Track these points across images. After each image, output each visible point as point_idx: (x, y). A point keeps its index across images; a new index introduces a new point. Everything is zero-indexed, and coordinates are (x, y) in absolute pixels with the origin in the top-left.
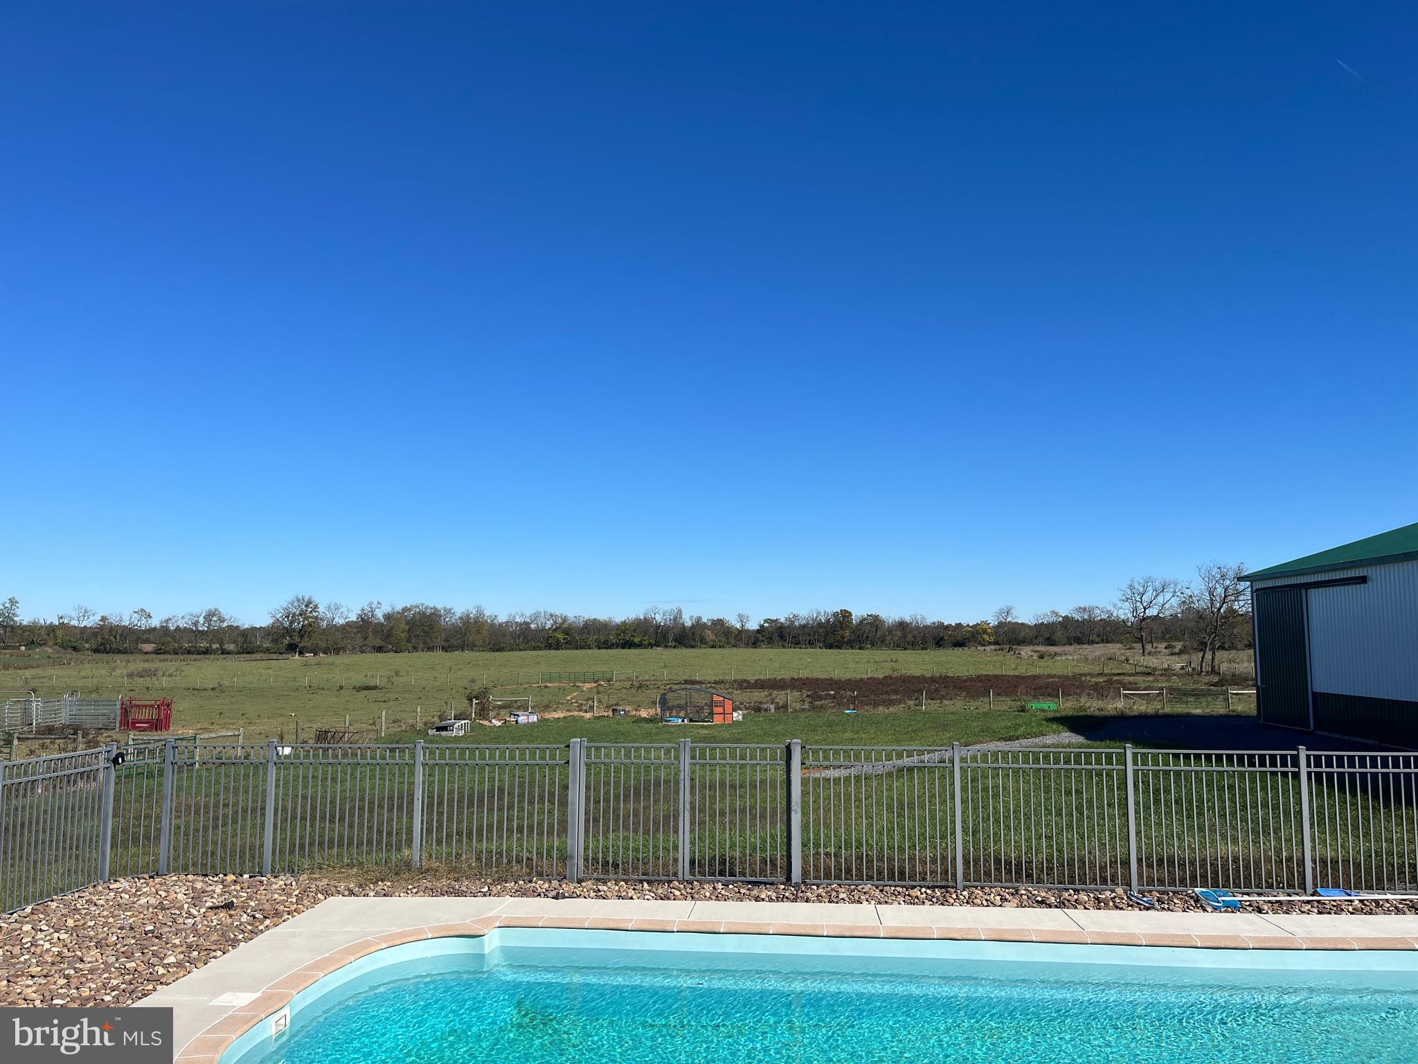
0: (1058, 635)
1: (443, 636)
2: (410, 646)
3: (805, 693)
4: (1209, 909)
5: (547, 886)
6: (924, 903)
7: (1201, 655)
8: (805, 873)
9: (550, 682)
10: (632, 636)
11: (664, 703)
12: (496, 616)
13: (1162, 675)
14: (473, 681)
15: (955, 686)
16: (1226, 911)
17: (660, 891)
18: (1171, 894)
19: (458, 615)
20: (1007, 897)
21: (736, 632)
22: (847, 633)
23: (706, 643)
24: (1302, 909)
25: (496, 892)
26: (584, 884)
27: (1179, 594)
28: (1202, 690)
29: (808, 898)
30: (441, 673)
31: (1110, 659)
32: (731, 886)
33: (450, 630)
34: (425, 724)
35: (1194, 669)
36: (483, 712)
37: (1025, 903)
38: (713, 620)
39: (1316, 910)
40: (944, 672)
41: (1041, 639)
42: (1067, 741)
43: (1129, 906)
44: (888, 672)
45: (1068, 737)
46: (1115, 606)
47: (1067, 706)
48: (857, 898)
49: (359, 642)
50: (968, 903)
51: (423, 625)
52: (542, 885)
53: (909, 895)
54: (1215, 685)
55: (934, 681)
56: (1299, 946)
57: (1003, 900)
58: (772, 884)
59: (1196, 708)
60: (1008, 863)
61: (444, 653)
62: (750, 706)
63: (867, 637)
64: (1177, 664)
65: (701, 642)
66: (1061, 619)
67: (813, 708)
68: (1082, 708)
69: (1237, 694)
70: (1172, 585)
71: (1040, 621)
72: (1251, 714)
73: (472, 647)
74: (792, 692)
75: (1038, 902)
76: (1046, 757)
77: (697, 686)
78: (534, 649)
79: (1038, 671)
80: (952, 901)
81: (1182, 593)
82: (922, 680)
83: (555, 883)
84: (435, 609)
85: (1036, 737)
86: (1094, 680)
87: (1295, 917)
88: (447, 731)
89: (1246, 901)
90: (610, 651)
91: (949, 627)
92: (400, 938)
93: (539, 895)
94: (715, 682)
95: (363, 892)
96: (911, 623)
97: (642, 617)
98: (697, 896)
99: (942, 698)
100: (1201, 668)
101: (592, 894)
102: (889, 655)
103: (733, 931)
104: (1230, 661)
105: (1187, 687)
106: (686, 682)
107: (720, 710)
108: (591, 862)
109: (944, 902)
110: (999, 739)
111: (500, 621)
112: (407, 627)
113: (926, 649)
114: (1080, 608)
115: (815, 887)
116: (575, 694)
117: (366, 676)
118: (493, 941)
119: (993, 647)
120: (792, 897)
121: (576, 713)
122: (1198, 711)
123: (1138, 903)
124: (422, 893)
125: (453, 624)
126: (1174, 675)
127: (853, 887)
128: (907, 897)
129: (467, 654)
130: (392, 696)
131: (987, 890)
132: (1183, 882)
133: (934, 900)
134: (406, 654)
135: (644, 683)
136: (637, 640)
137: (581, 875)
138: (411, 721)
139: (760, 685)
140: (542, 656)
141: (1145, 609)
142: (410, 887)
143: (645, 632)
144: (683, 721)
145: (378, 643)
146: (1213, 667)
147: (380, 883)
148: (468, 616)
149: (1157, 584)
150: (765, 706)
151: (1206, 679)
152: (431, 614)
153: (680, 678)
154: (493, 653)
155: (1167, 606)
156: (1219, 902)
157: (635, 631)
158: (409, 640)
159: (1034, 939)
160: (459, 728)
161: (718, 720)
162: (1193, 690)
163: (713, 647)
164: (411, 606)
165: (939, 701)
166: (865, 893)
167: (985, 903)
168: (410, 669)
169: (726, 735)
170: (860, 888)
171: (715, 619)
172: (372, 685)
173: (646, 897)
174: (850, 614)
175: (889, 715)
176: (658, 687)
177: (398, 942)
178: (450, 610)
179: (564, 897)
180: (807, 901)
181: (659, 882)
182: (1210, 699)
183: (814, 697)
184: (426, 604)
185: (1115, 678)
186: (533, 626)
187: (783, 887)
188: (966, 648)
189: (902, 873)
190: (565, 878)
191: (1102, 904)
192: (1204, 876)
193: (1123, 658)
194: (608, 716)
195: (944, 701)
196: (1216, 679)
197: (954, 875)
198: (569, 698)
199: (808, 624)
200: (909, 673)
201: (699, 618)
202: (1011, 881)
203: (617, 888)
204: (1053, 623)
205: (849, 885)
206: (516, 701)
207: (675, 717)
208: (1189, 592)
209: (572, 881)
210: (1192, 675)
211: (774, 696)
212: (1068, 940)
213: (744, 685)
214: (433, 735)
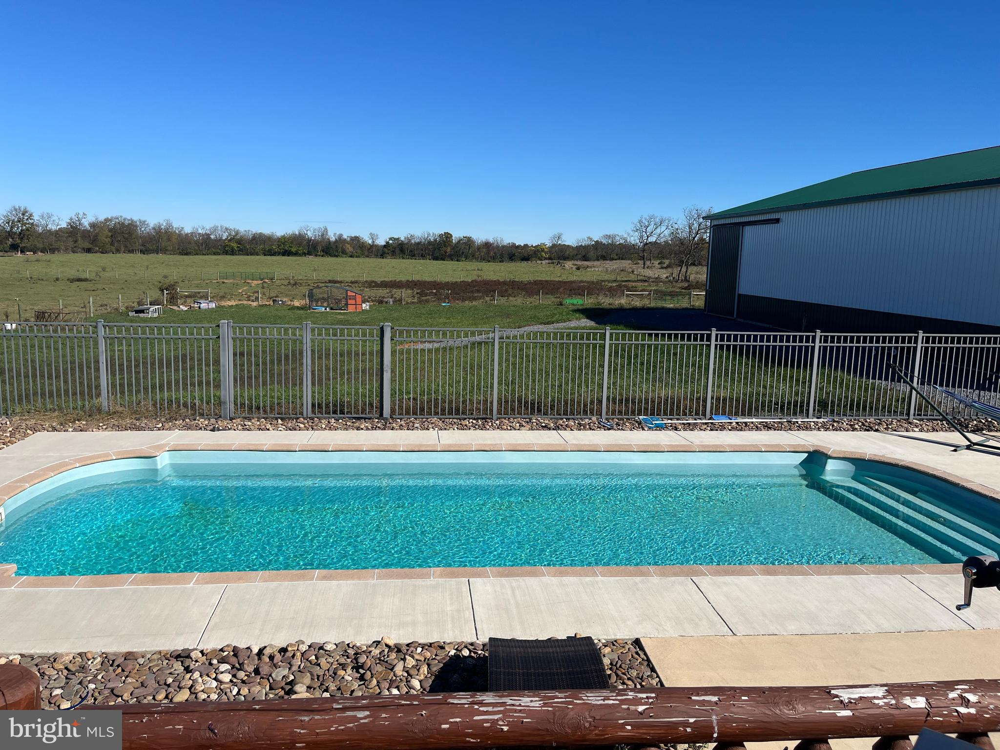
0: (591, 254)
1: (140, 241)
2: (113, 248)
3: (416, 291)
4: (646, 429)
5: (207, 422)
6: (470, 429)
7: (679, 268)
8: (393, 411)
9: (227, 279)
10: (290, 246)
11: (311, 296)
12: (182, 228)
13: (653, 282)
14: (165, 277)
15: (518, 288)
16: (656, 430)
17: (290, 425)
18: (625, 420)
19: (152, 225)
20: (524, 424)
21: (369, 247)
22: (449, 250)
23: (346, 254)
24: (701, 428)
25: (168, 427)
26: (234, 421)
27: (670, 227)
28: (677, 292)
29: (393, 427)
30: (140, 270)
31: (622, 271)
32: (340, 421)
33: (146, 238)
34: (127, 308)
35: (674, 278)
36: (173, 299)
37: (535, 427)
38: (352, 237)
39: (709, 429)
40: (512, 277)
41: (579, 256)
42: (583, 325)
43: (598, 427)
44: (475, 278)
45: (586, 322)
46: (629, 234)
47: (589, 302)
48: (426, 427)
49: (71, 244)
50: (498, 428)
51: (123, 233)
52: (202, 422)
53: (461, 424)
54: (685, 288)
55: (506, 284)
56: (694, 450)
57: (521, 426)
58: (369, 419)
59: (670, 304)
60: (526, 403)
61: (142, 255)
62: (375, 300)
63: (463, 253)
64: (664, 273)
65: (342, 253)
66: (593, 243)
67: (420, 302)
68: (599, 304)
69: (697, 295)
70: (667, 221)
71: (580, 244)
72: (701, 308)
73: (164, 251)
74: (406, 290)
75: (542, 426)
76: (568, 335)
77: (338, 285)
78: (215, 254)
79: (574, 278)
80: (488, 427)
81: (672, 227)
82: (497, 283)
83: (213, 421)
84: (132, 220)
85: (565, 322)
86: (610, 284)
87: (696, 433)
88: (144, 313)
89: (669, 424)
90: (274, 258)
91: (519, 246)
92: (90, 460)
93: (201, 429)
94: (352, 282)
95: (64, 429)
96: (493, 244)
97: (297, 233)
98: (315, 428)
99: (510, 295)
100: (679, 277)
101: (240, 427)
102: (477, 266)
103: (338, 450)
104: (697, 273)
105: (668, 290)
106: (330, 282)
107: (353, 302)
108: (240, 405)
109: (483, 428)
110: (541, 323)
111: (186, 232)
112: (110, 234)
113: (503, 262)
114: (607, 235)
115: (399, 420)
116: (245, 288)
117: (78, 271)
118: (164, 461)
119: (547, 261)
120: (383, 427)
121: (245, 302)
122: (672, 306)
123: (604, 426)
124: (110, 429)
125: (148, 233)
126: (661, 282)
127: (424, 420)
128: (459, 425)
129: (161, 256)
130: (100, 287)
131: (512, 420)
132: (633, 413)
133: (477, 427)
134: (111, 255)
135: (298, 281)
136: (294, 250)
137: (232, 415)
138: (115, 306)
139: (384, 285)
140: (220, 260)
141: (648, 237)
142: (101, 424)
143: (300, 244)
144: (326, 309)
145: (87, 245)
146: (686, 277)
147: (77, 422)
148: (159, 227)
149: (657, 220)
150: (386, 300)
151: (680, 285)
152: (129, 224)
153: (326, 279)
154: (181, 256)
155: (662, 235)
156: (652, 424)
157: (292, 243)
158: (112, 244)
159: (536, 449)
160: (153, 312)
161: (351, 309)
162: (670, 292)
163: (351, 256)
164: (112, 218)
165: (506, 298)
166: (432, 423)
167: (509, 428)
168: (114, 266)
169: (357, 319)
170: (429, 420)
171: (353, 236)
172: (83, 277)
173: (279, 429)
174: (451, 236)
175: (471, 307)
176: (309, 285)
177: (89, 462)
178: (144, 222)
179: (219, 430)
180: (392, 430)
181: (289, 419)
182: (680, 298)
183: (421, 294)
184: (124, 216)
185: (623, 284)
186: (212, 237)
187: (377, 420)
188: (529, 262)
189: (458, 411)
190: (220, 417)
191: (582, 427)
192: (646, 409)
193: (630, 270)
194: (269, 305)
195: (511, 298)
196: (686, 285)
197: (491, 410)
198: (240, 291)
199: (421, 242)
200: (489, 278)
201: (341, 235)
202: (528, 414)
203: (258, 423)
204: (588, 246)
205: (422, 419)
206: (199, 293)
207: (321, 306)
208: (676, 226)
209: (225, 418)
210: (672, 282)
211: (393, 293)
212: (557, 449)
213: (373, 285)
214: (133, 316)
